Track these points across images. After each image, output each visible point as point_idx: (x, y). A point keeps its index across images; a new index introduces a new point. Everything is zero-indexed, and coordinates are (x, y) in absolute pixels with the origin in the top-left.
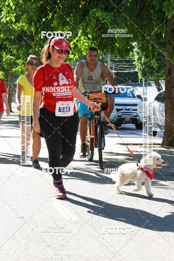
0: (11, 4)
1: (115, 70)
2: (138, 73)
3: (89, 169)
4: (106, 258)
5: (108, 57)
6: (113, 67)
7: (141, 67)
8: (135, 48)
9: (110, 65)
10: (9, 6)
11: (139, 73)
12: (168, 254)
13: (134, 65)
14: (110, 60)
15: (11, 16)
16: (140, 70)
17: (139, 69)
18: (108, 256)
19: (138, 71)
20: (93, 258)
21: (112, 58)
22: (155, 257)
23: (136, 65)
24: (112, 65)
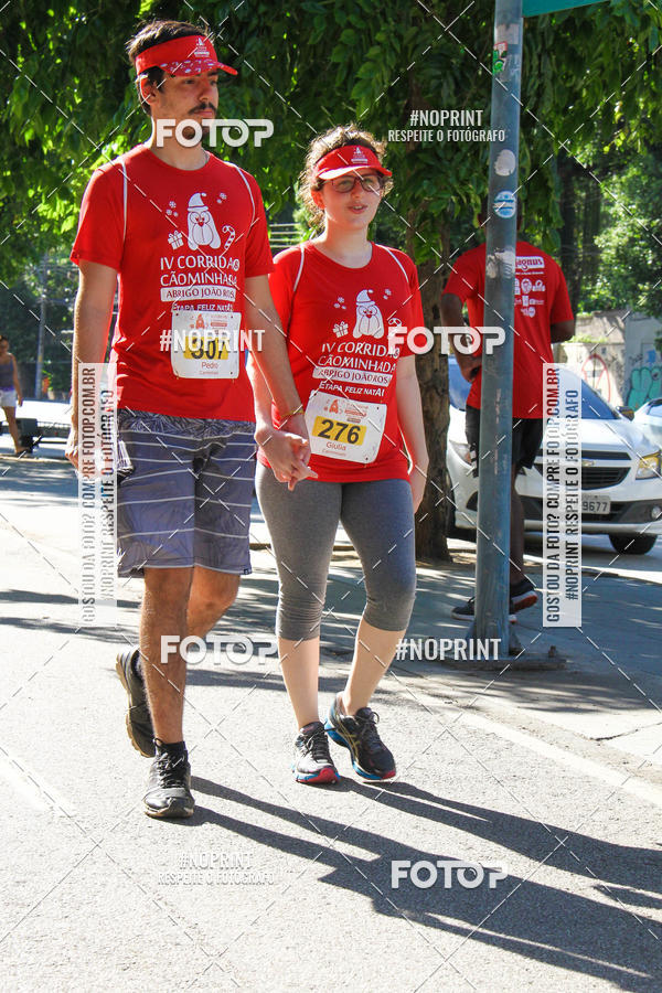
3: (123, 630)
4: (170, 946)
8: (299, 208)
12: (386, 931)
18: (178, 941)
20: (122, 948)
22: (342, 940)
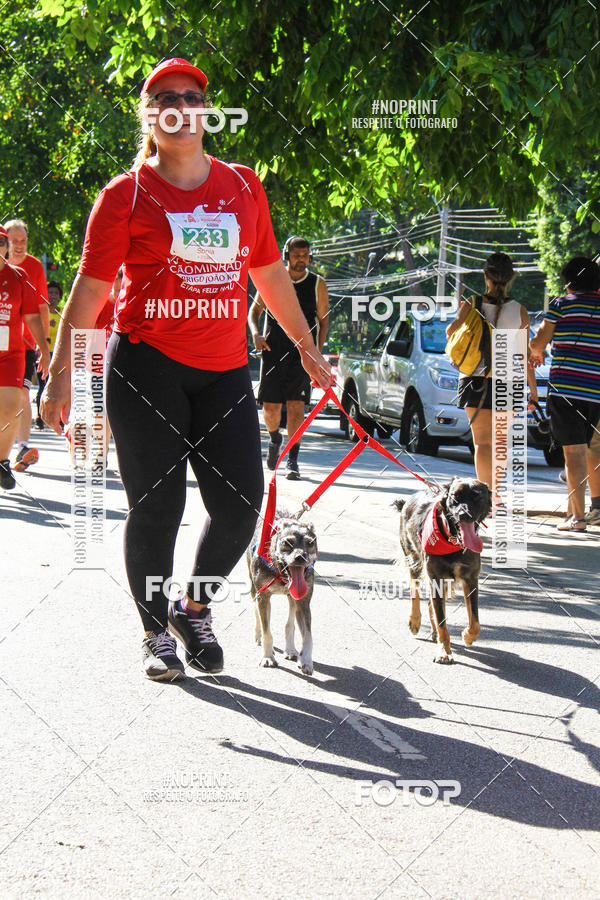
0: (147, 23)
1: (462, 265)
2: (544, 276)
5: (441, 220)
6: (458, 254)
7: (558, 257)
9: (447, 246)
10: (137, 27)
11: (548, 276)
13: (531, 249)
14: (449, 230)
15: (144, 63)
16: (555, 267)
17: (552, 263)
19: (547, 270)
21: (454, 225)
23: (538, 251)
24: (455, 249)
